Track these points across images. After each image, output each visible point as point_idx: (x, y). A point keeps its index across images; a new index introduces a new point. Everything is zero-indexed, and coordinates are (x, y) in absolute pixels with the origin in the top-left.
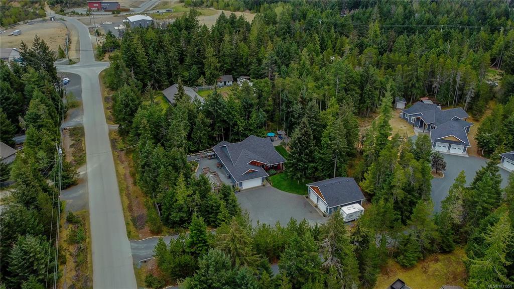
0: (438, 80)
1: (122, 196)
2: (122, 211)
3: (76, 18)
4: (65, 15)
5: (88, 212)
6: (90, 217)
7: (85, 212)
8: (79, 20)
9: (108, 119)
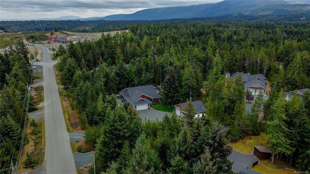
0: (247, 62)
1: (64, 114)
2: (64, 121)
3: (41, 45)
4: (35, 43)
5: (44, 121)
6: (45, 123)
7: (42, 121)
8: (43, 45)
9: (58, 83)
